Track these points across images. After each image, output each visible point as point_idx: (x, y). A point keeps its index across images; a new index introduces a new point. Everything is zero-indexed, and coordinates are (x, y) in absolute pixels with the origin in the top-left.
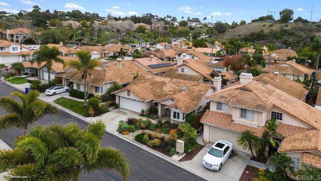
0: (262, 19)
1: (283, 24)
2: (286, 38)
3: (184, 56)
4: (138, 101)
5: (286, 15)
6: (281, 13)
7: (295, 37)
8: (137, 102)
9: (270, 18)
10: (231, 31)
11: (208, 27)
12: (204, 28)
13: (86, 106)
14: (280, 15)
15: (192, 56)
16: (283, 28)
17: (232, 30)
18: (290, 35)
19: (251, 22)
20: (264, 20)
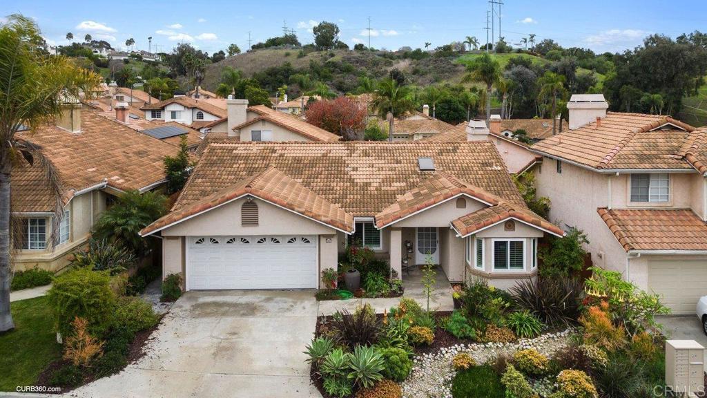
0: (273, 43)
1: (324, 53)
2: (338, 77)
3: (174, 114)
4: (292, 240)
5: (326, 35)
6: (315, 30)
7: (354, 75)
8: (284, 244)
9: (291, 40)
10: (214, 68)
11: (145, 61)
12: (134, 64)
13: (11, 331)
14: (315, 34)
15: (197, 111)
16: (326, 59)
17: (216, 65)
18: (345, 71)
19: (251, 49)
20: (279, 44)
